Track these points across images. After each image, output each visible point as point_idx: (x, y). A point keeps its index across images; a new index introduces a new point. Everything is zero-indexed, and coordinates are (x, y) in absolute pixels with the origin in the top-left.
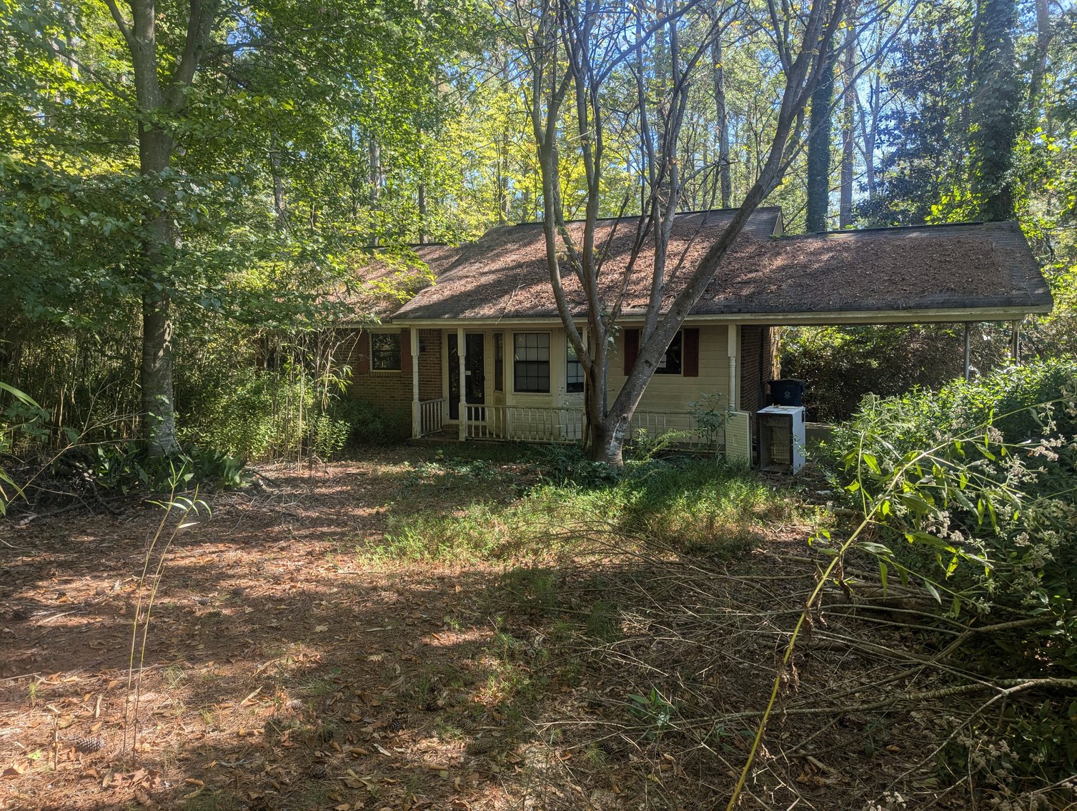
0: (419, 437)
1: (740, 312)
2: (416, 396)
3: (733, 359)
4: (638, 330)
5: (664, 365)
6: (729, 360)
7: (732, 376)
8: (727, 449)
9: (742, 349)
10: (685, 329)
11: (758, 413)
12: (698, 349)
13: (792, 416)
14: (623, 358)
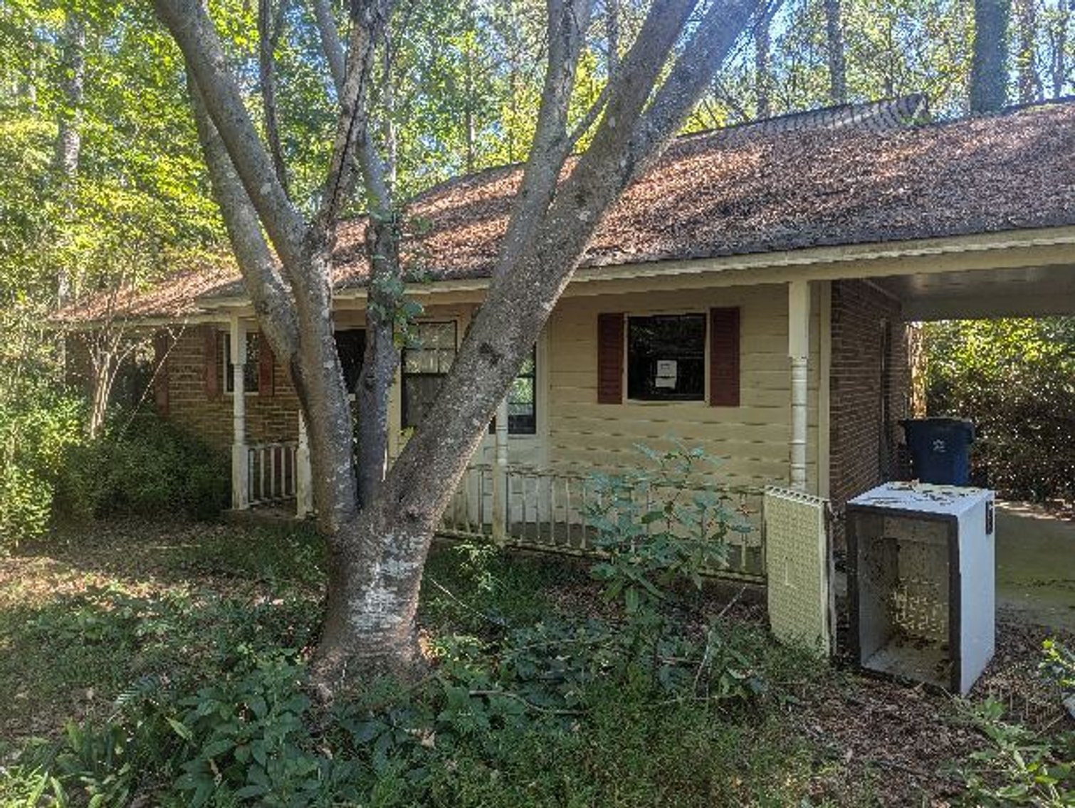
0: (243, 506)
1: (816, 245)
2: (239, 433)
3: (800, 363)
4: (622, 314)
5: (671, 383)
6: (790, 365)
7: (797, 402)
8: (770, 591)
9: (834, 350)
10: (712, 310)
11: (852, 501)
12: (738, 349)
13: (955, 518)
14: (595, 368)
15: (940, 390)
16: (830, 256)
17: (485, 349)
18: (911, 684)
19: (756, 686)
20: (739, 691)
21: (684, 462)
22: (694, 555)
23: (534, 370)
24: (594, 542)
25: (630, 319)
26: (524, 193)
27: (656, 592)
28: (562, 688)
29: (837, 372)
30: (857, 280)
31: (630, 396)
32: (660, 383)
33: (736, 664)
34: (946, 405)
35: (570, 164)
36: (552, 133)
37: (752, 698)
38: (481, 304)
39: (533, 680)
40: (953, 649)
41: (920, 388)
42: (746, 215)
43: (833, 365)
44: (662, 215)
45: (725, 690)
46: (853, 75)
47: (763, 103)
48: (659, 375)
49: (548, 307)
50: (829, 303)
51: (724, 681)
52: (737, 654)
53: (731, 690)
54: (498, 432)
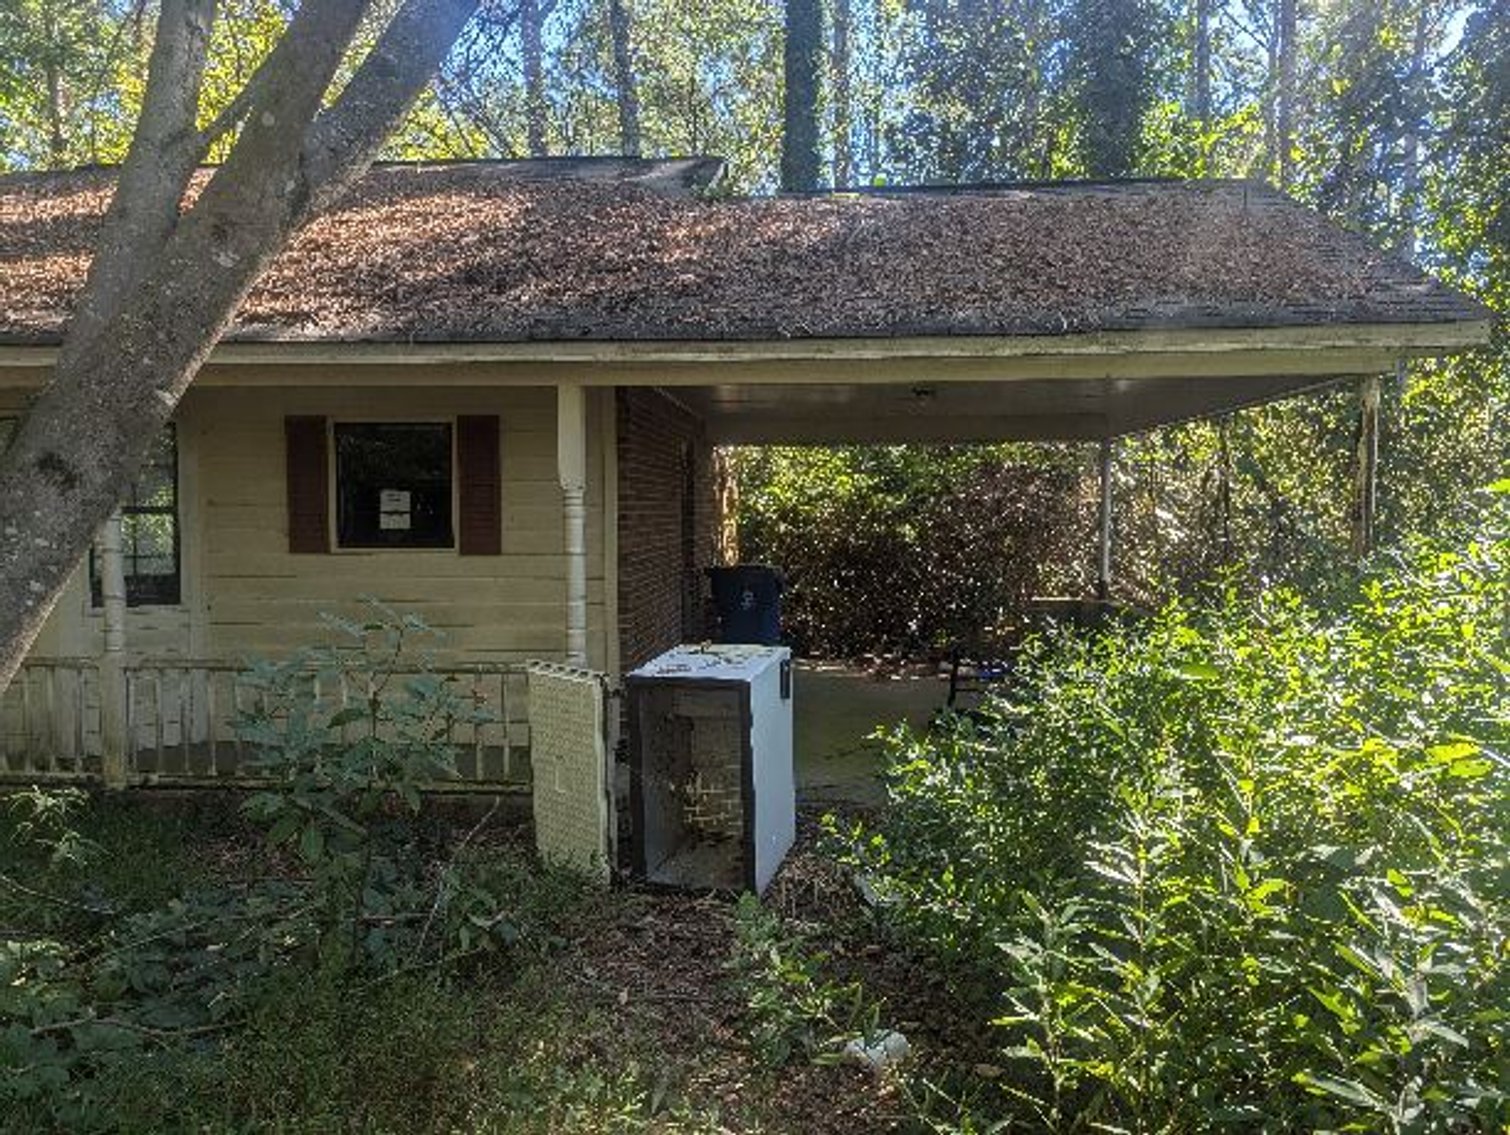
1: (585, 337)
3: (574, 494)
4: (323, 420)
5: (404, 523)
6: (563, 498)
7: (572, 550)
8: (537, 802)
9: (622, 477)
10: (460, 418)
11: (637, 672)
12: (499, 475)
13: (748, 685)
14: (284, 500)
15: (753, 532)
16: (608, 353)
17: (49, 463)
18: (703, 892)
19: (509, 933)
20: (485, 943)
21: (394, 635)
22: (409, 766)
23: (176, 502)
24: (255, 764)
25: (337, 426)
26: (119, 211)
27: (352, 825)
28: (205, 992)
29: (626, 508)
30: (647, 389)
31: (342, 543)
32: (386, 523)
33: (479, 907)
34: (759, 550)
35: (203, 177)
36: (172, 121)
37: (504, 947)
38: (39, 389)
39: (158, 990)
40: (747, 843)
41: (730, 527)
42: (501, 288)
43: (621, 498)
44: (380, 274)
45: (465, 944)
46: (649, 119)
47: (536, 135)
48: (383, 508)
49: (170, 400)
50: (613, 416)
51: (465, 935)
52: (482, 894)
53: (473, 943)
54: (108, 603)
